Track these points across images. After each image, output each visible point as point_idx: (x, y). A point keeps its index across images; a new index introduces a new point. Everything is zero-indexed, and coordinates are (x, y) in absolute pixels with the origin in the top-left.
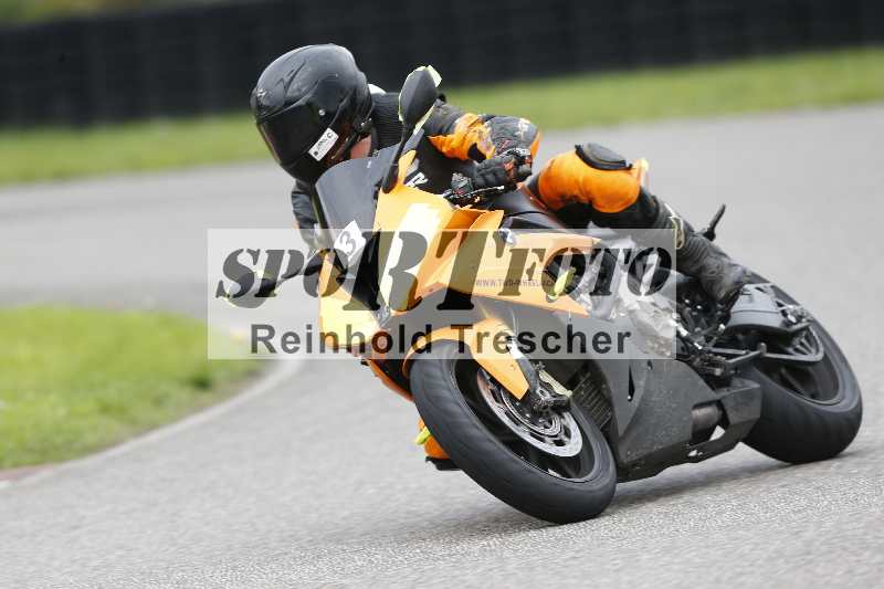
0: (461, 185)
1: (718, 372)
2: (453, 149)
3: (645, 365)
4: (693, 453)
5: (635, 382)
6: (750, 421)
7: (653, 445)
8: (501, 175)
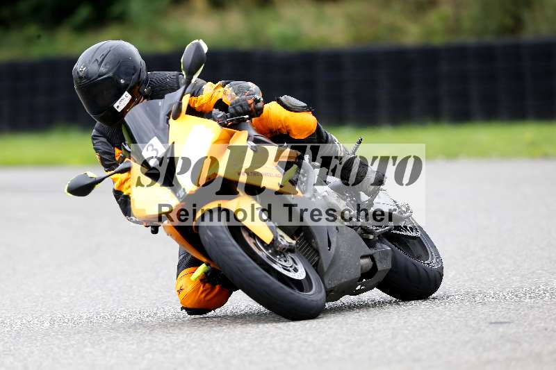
0: (219, 116)
1: (371, 237)
2: (203, 105)
3: (335, 229)
4: (358, 288)
5: (331, 239)
6: (387, 270)
7: (342, 278)
8: (246, 107)
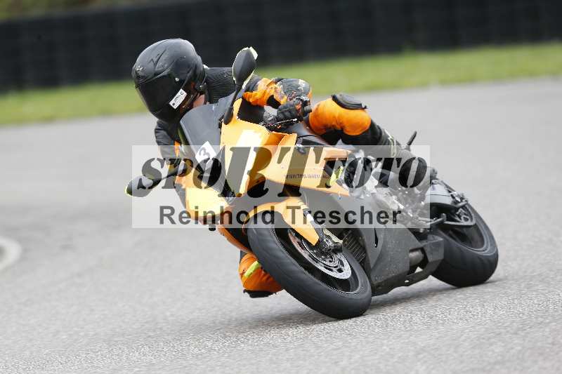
1: (422, 230)
2: (257, 100)
4: (407, 281)
5: (378, 236)
6: (438, 260)
8: (294, 113)
